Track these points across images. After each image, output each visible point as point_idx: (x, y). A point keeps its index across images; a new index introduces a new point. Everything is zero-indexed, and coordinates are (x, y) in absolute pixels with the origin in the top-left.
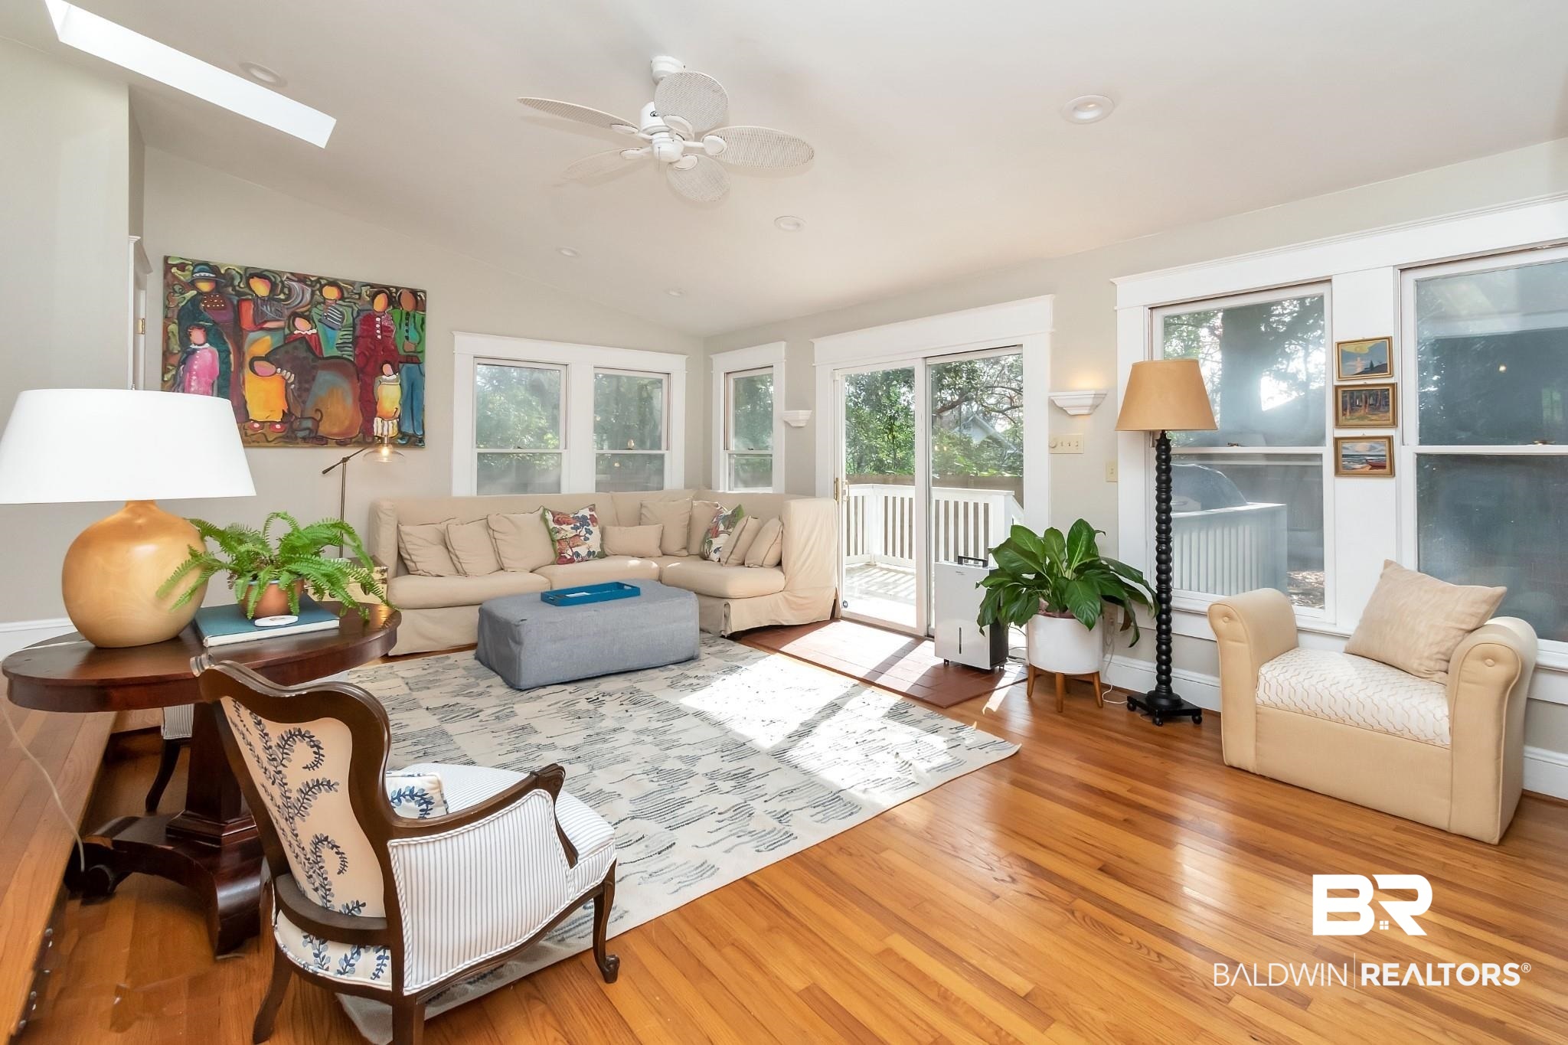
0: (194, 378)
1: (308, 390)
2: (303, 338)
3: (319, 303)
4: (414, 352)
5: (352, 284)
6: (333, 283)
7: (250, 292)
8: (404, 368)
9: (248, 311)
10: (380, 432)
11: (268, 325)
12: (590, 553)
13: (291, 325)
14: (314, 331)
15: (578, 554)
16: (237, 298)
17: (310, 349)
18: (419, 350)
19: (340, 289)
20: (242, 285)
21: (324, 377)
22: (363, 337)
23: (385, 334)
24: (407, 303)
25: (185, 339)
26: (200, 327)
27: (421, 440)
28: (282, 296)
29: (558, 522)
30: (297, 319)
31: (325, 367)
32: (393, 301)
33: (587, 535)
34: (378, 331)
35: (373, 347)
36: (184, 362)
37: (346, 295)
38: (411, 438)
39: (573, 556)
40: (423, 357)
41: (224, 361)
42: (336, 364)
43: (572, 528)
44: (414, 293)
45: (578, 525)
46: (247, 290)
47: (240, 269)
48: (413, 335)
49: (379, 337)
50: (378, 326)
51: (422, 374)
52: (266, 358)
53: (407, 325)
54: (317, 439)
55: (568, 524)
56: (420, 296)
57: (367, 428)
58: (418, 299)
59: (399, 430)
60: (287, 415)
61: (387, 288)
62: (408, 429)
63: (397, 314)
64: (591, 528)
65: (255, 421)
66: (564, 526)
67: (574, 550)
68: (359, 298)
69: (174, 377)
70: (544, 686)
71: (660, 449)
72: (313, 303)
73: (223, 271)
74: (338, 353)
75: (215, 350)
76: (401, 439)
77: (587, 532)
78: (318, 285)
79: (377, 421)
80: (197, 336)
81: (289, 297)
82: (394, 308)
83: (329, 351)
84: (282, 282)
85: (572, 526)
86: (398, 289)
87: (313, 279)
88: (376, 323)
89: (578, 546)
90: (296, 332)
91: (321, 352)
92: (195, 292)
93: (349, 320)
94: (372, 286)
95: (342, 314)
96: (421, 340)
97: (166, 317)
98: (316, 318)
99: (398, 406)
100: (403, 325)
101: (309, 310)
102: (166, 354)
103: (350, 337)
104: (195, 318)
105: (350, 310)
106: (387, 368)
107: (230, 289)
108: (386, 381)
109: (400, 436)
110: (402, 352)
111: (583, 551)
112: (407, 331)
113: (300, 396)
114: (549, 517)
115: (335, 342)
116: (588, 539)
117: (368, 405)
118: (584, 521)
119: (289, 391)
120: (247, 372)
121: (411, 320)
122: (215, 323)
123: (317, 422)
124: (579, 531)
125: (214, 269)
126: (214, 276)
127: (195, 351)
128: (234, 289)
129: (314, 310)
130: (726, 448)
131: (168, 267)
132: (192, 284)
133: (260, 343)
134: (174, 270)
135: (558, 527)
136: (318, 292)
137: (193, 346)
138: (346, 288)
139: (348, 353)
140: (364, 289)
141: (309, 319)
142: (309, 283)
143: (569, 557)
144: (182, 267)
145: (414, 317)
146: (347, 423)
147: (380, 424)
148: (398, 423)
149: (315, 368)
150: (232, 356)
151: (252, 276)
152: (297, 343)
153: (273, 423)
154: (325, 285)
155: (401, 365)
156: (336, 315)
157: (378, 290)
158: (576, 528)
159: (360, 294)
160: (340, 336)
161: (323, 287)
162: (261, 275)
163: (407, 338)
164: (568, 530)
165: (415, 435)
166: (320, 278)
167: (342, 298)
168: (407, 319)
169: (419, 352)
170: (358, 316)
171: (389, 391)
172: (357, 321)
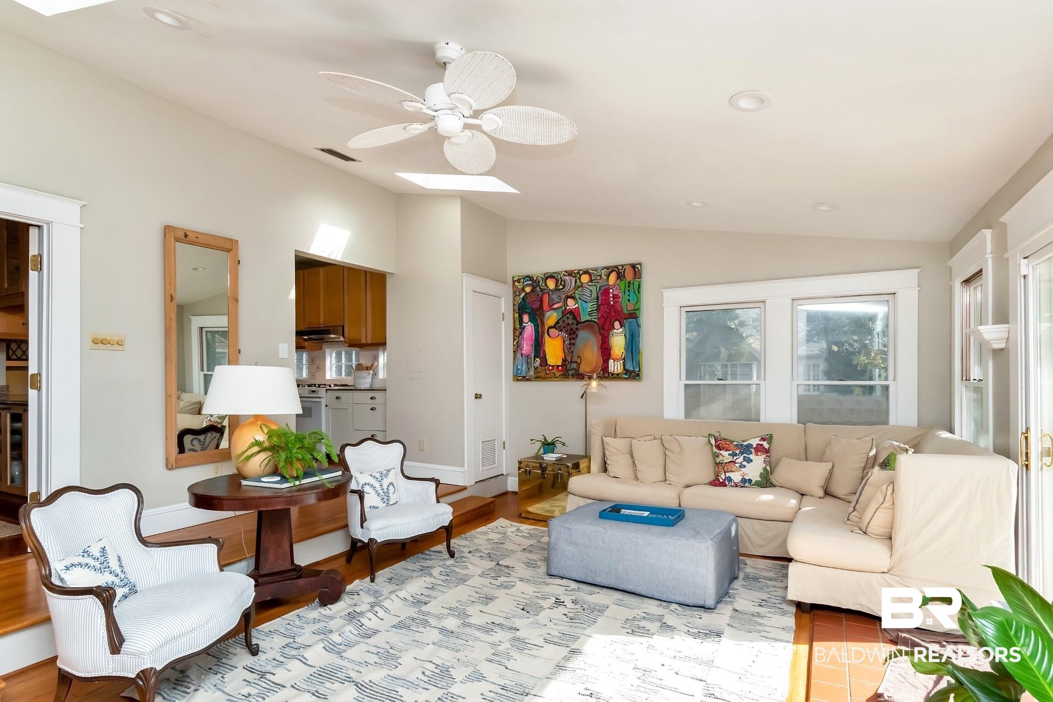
0: (525, 342)
1: (574, 344)
2: (571, 312)
3: (579, 287)
4: (633, 310)
5: (596, 270)
6: (586, 272)
7: (547, 288)
8: (626, 322)
9: (546, 299)
10: (612, 370)
11: (555, 306)
12: (744, 481)
13: (566, 304)
14: (577, 306)
15: (730, 479)
16: (541, 293)
17: (575, 318)
18: (636, 308)
19: (590, 274)
20: (543, 285)
21: (583, 335)
22: (603, 305)
23: (615, 300)
24: (629, 275)
25: (521, 321)
26: (526, 313)
27: (638, 375)
28: (561, 287)
29: (718, 447)
30: (569, 299)
31: (583, 328)
32: (620, 276)
33: (745, 463)
34: (611, 299)
35: (608, 311)
36: (521, 334)
37: (593, 279)
38: (633, 374)
39: (725, 480)
40: (639, 312)
41: (537, 331)
42: (588, 324)
43: (729, 454)
44: (633, 266)
45: (738, 452)
46: (545, 287)
47: (542, 275)
48: (633, 298)
49: (612, 303)
50: (611, 295)
51: (639, 326)
52: (554, 327)
53: (629, 291)
54: (580, 376)
55: (727, 450)
56: (637, 268)
57: (605, 368)
58: (636, 269)
59: (624, 368)
60: (564, 360)
61: (616, 267)
62: (629, 367)
63: (622, 284)
64: (752, 457)
65: (550, 366)
66: (722, 452)
67: (728, 475)
68: (600, 278)
69: (518, 342)
70: (562, 578)
71: (871, 379)
72: (576, 288)
73: (535, 279)
74: (589, 318)
75: (533, 325)
76: (625, 374)
77: (744, 460)
78: (578, 275)
79: (611, 361)
80: (526, 318)
81: (564, 286)
82: (621, 280)
83: (584, 317)
84: (561, 278)
85: (731, 452)
86: (622, 266)
87: (575, 272)
88: (609, 293)
89: (732, 471)
90: (568, 308)
91: (580, 320)
92: (524, 294)
93: (594, 295)
94: (607, 268)
95: (591, 291)
96: (638, 300)
97: (514, 310)
98: (577, 296)
99: (623, 350)
100: (626, 291)
101: (574, 293)
102: (515, 329)
103: (595, 306)
104: (525, 309)
105: (595, 287)
106: (617, 324)
107: (538, 288)
108: (616, 333)
109: (625, 372)
110: (625, 312)
111: (736, 477)
112: (629, 295)
113: (570, 349)
114: (713, 442)
115: (587, 310)
116: (745, 466)
117: (606, 351)
118: (746, 449)
119: (565, 345)
120: (546, 335)
121: (632, 286)
122: (532, 309)
123: (579, 364)
124: (735, 458)
125: (530, 278)
126: (531, 282)
127: (525, 326)
128: (540, 288)
129: (577, 292)
130: (966, 377)
131: (514, 282)
132: (523, 289)
133: (552, 318)
134: (516, 283)
135: (718, 451)
136: (578, 280)
137: (524, 325)
138: (593, 274)
139: (594, 318)
140: (603, 271)
141: (573, 298)
142: (574, 275)
143: (721, 480)
144: (518, 281)
145: (634, 284)
146: (594, 364)
147: (613, 364)
148: (624, 362)
149: (577, 329)
150: (539, 328)
151: (547, 278)
152: (568, 315)
153: (558, 366)
154: (582, 274)
155: (625, 321)
156: (587, 293)
157: (611, 269)
158: (734, 455)
159: (600, 276)
160: (590, 306)
161: (580, 275)
162: (551, 276)
163: (629, 300)
164: (725, 456)
165: (634, 371)
166: (580, 270)
167: (591, 281)
168: (629, 287)
169: (637, 310)
170: (600, 291)
171: (618, 342)
172: (599, 295)
